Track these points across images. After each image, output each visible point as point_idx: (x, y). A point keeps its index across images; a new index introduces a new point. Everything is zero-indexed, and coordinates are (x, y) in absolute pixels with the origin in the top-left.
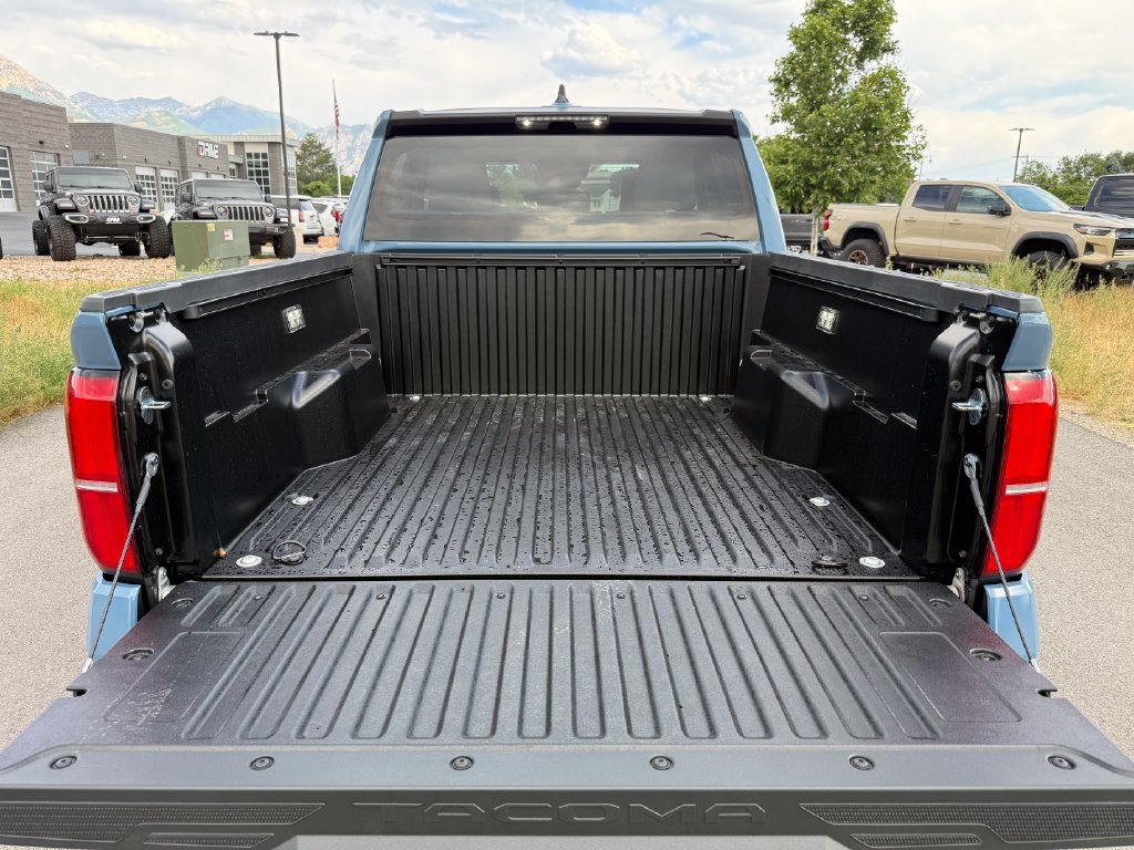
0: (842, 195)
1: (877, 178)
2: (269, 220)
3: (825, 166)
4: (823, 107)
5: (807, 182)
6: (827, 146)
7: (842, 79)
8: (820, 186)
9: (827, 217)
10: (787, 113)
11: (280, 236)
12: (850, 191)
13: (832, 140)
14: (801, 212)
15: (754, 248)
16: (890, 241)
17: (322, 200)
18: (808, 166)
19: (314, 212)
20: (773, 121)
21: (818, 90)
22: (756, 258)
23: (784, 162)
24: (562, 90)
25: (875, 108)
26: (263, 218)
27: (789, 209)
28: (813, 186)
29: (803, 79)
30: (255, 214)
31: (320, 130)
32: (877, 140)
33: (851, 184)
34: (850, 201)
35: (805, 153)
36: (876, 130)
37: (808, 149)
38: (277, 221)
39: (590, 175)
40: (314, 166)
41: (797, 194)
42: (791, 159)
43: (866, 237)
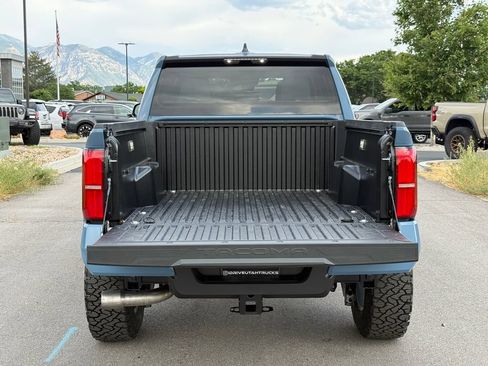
0: (452, 97)
1: (477, 83)
2: (21, 117)
3: (437, 75)
4: (433, 33)
5: (424, 87)
6: (437, 60)
7: (448, 13)
8: (434, 89)
9: (434, 112)
10: (407, 38)
11: (29, 129)
12: (457, 93)
13: (441, 57)
14: (422, 109)
15: (339, 118)
16: (480, 128)
17: (50, 104)
18: (424, 76)
19: (47, 112)
20: (397, 44)
21: (429, 21)
22: (339, 122)
23: (406, 73)
24: (245, 45)
25: (473, 33)
26: (17, 116)
27: (413, 107)
28: (429, 90)
29: (417, 13)
30: (12, 113)
31: (40, 48)
32: (476, 56)
33: (458, 87)
34: (458, 101)
35: (422, 66)
36: (474, 48)
37: (424, 63)
38: (27, 117)
39: (260, 84)
40: (37, 77)
41: (418, 96)
42: (411, 71)
43: (463, 126)
